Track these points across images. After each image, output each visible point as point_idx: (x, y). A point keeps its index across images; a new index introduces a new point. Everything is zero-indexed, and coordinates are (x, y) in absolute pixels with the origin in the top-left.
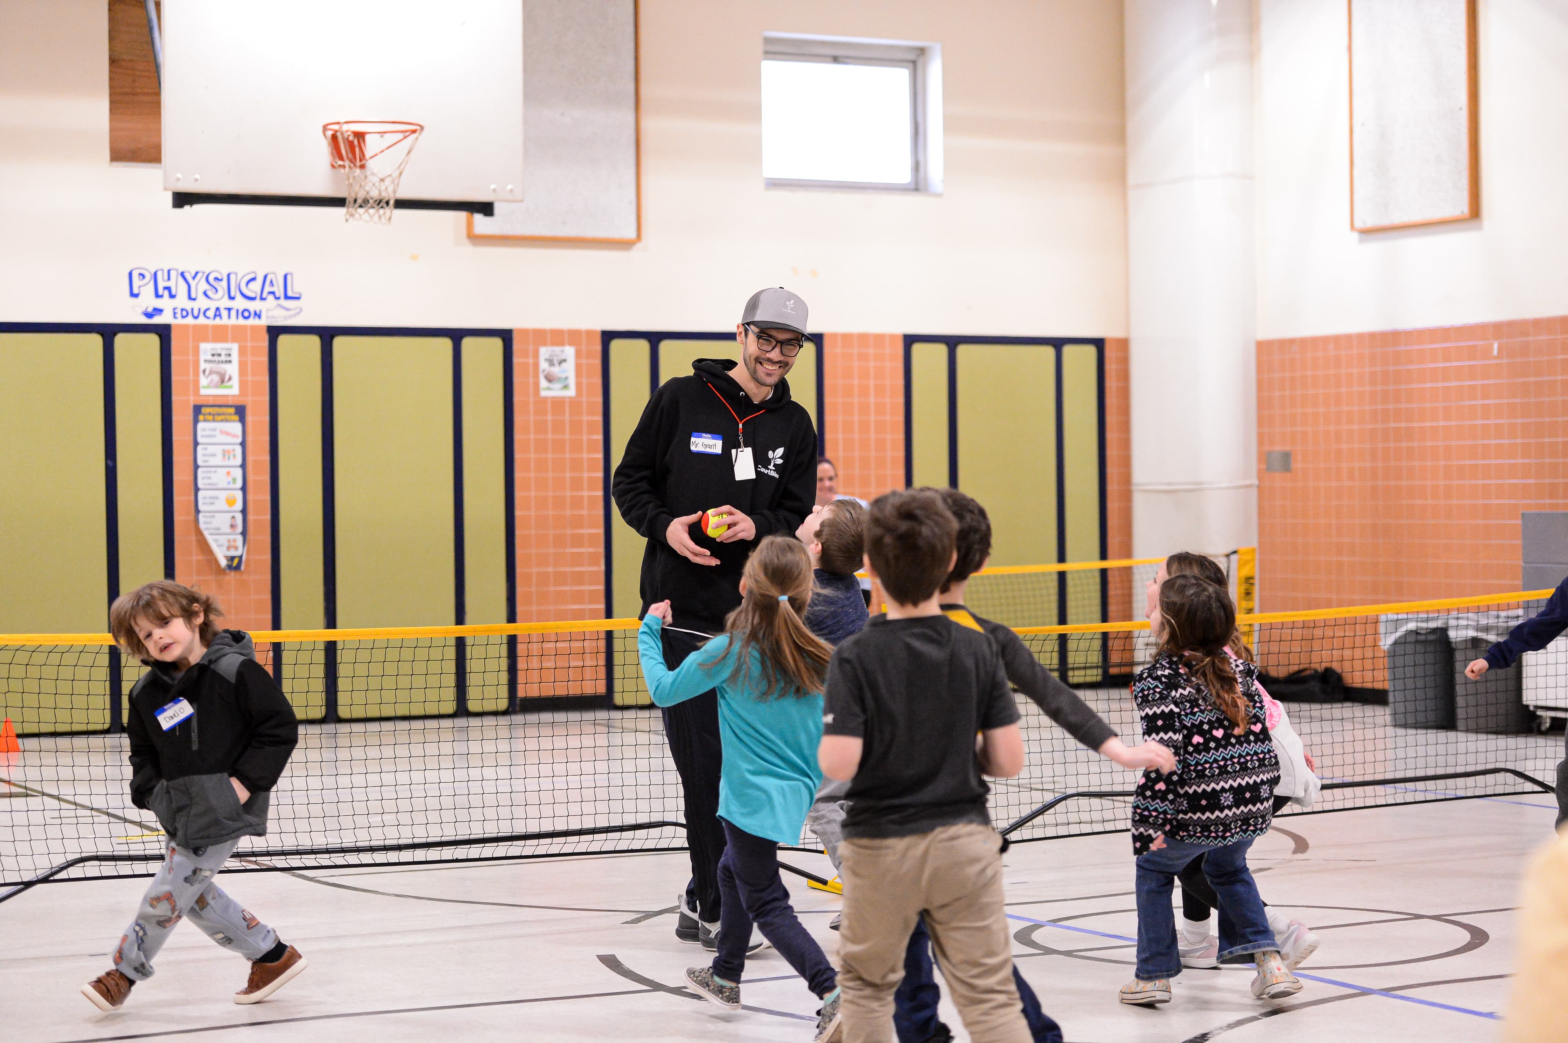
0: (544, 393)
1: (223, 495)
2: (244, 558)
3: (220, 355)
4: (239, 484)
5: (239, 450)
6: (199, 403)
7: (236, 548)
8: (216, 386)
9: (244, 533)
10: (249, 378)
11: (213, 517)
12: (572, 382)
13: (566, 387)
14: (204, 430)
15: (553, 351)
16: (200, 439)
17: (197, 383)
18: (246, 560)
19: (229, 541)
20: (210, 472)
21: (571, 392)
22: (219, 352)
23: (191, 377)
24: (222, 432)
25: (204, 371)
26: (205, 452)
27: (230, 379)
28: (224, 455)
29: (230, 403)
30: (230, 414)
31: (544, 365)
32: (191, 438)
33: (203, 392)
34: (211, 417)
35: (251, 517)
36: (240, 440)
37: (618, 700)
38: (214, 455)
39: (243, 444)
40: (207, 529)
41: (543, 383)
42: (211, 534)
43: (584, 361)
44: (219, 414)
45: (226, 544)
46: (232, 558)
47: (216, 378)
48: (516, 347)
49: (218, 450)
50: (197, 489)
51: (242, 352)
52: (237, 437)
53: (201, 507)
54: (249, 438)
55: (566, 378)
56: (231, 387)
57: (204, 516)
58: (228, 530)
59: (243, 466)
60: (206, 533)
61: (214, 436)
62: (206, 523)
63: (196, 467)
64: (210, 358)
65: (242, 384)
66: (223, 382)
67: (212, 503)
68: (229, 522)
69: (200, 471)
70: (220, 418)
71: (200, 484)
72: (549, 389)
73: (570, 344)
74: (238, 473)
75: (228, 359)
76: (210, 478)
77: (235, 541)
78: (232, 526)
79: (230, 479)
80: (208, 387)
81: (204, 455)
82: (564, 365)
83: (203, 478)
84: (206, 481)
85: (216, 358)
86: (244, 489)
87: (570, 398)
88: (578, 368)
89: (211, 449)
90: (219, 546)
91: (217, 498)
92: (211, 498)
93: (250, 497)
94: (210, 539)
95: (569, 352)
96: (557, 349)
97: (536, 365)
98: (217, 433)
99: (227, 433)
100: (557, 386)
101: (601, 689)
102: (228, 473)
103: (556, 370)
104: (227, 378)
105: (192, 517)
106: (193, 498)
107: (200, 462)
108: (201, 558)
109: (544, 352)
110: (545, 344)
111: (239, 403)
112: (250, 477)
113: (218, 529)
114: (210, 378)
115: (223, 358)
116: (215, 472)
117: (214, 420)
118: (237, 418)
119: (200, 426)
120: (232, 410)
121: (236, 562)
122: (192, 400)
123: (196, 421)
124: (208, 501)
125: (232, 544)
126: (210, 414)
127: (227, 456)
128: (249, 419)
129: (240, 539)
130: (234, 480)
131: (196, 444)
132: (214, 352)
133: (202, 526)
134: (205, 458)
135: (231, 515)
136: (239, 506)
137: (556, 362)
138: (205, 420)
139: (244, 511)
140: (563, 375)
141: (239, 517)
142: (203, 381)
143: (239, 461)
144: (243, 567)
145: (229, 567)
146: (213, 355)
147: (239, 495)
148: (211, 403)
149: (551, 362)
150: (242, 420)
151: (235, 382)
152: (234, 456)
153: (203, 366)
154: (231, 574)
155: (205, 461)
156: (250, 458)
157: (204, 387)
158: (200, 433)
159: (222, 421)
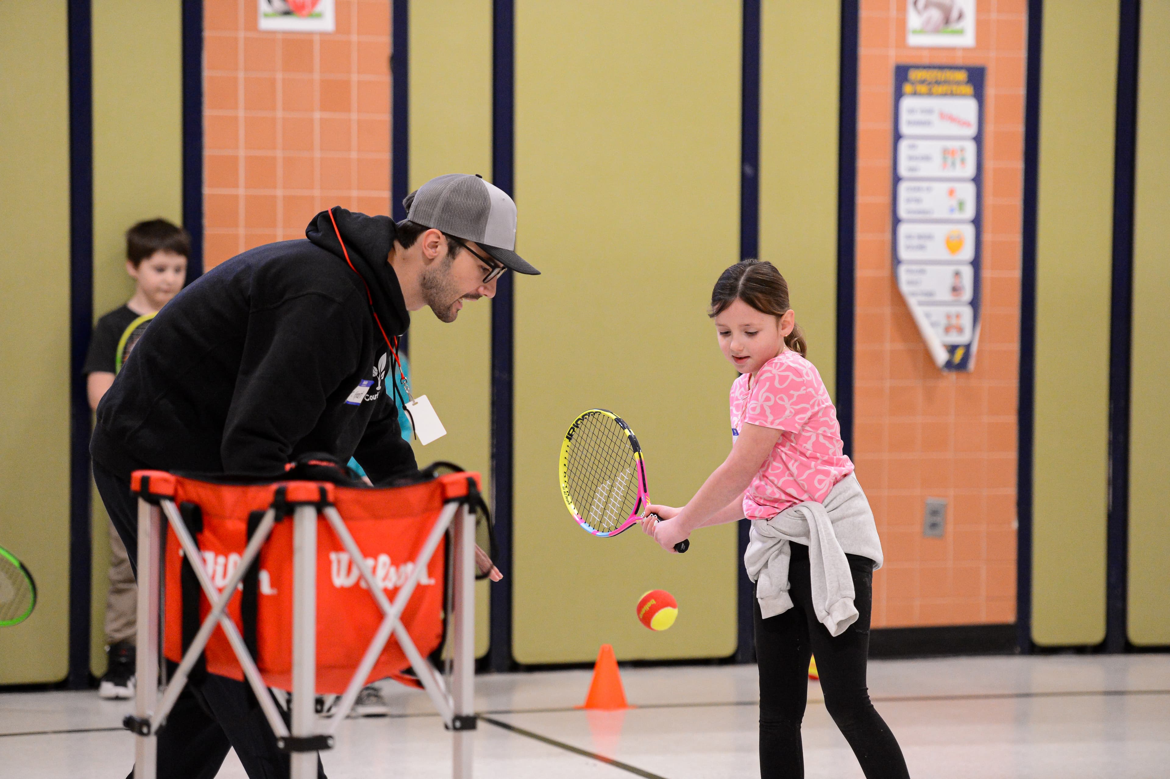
1: (940, 231)
2: (974, 349)
4: (970, 212)
5: (971, 148)
6: (905, 60)
7: (960, 330)
8: (936, 31)
9: (975, 304)
10: (994, 16)
11: (922, 272)
14: (911, 111)
16: (904, 129)
17: (902, 24)
18: (980, 351)
19: (948, 317)
20: (919, 189)
23: (893, 13)
24: (943, 116)
25: (915, 2)
26: (912, 153)
27: (960, 16)
28: (945, 159)
29: (959, 62)
30: (958, 83)
32: (888, 126)
33: (913, 40)
34: (923, 89)
35: (987, 274)
36: (972, 131)
38: (927, 158)
39: (979, 139)
40: (914, 294)
42: (921, 304)
44: (938, 83)
45: (943, 322)
46: (952, 349)
47: (935, 15)
49: (934, 148)
50: (896, 221)
52: (967, 124)
53: (903, 253)
54: (990, 128)
56: (960, 32)
57: (909, 271)
58: (948, 296)
59: (978, 180)
60: (913, 302)
61: (927, 123)
62: (910, 283)
63: (896, 179)
65: (981, 26)
66: (947, 21)
67: (922, 247)
68: (949, 281)
69: (903, 188)
70: (940, 89)
71: (903, 211)
74: (968, 191)
76: (918, 201)
77: (958, 316)
78: (955, 290)
79: (954, 203)
80: (922, 31)
81: (911, 158)
83: (909, 200)
84: (913, 206)
86: (977, 222)
89: (923, 147)
90: (934, 325)
91: (929, 237)
92: (920, 237)
93: (987, 237)
94: (919, 312)
98: (934, 118)
99: (952, 119)
102: (951, 192)
104: (955, 14)
105: (886, 273)
106: (888, 236)
107: (903, 171)
108: (899, 346)
111: (975, 61)
112: (989, 200)
113: (930, 294)
114: (926, 15)
116: (929, 189)
117: (930, 94)
118: (969, 89)
119: (907, 103)
120: (962, 76)
121: (959, 354)
122: (894, 56)
123: (899, 95)
124: (915, 242)
125: (954, 321)
126: (923, 82)
127: (949, 161)
128: (991, 91)
129: (967, 312)
130: (961, 205)
131: (897, 137)
133: (905, 288)
134: (913, 164)
135: (953, 268)
136: (968, 252)
138: (915, 94)
139: (976, 264)
141: (968, 273)
142: (914, 20)
143: (970, 170)
144: (972, 365)
145: (949, 365)
147: (968, 232)
148: (926, 61)
150: (979, 95)
151: (969, 23)
152: (963, 161)
154: (953, 376)
155: (912, 169)
156: (989, 165)
157: (915, 32)
158: (904, 117)
159: (945, 95)
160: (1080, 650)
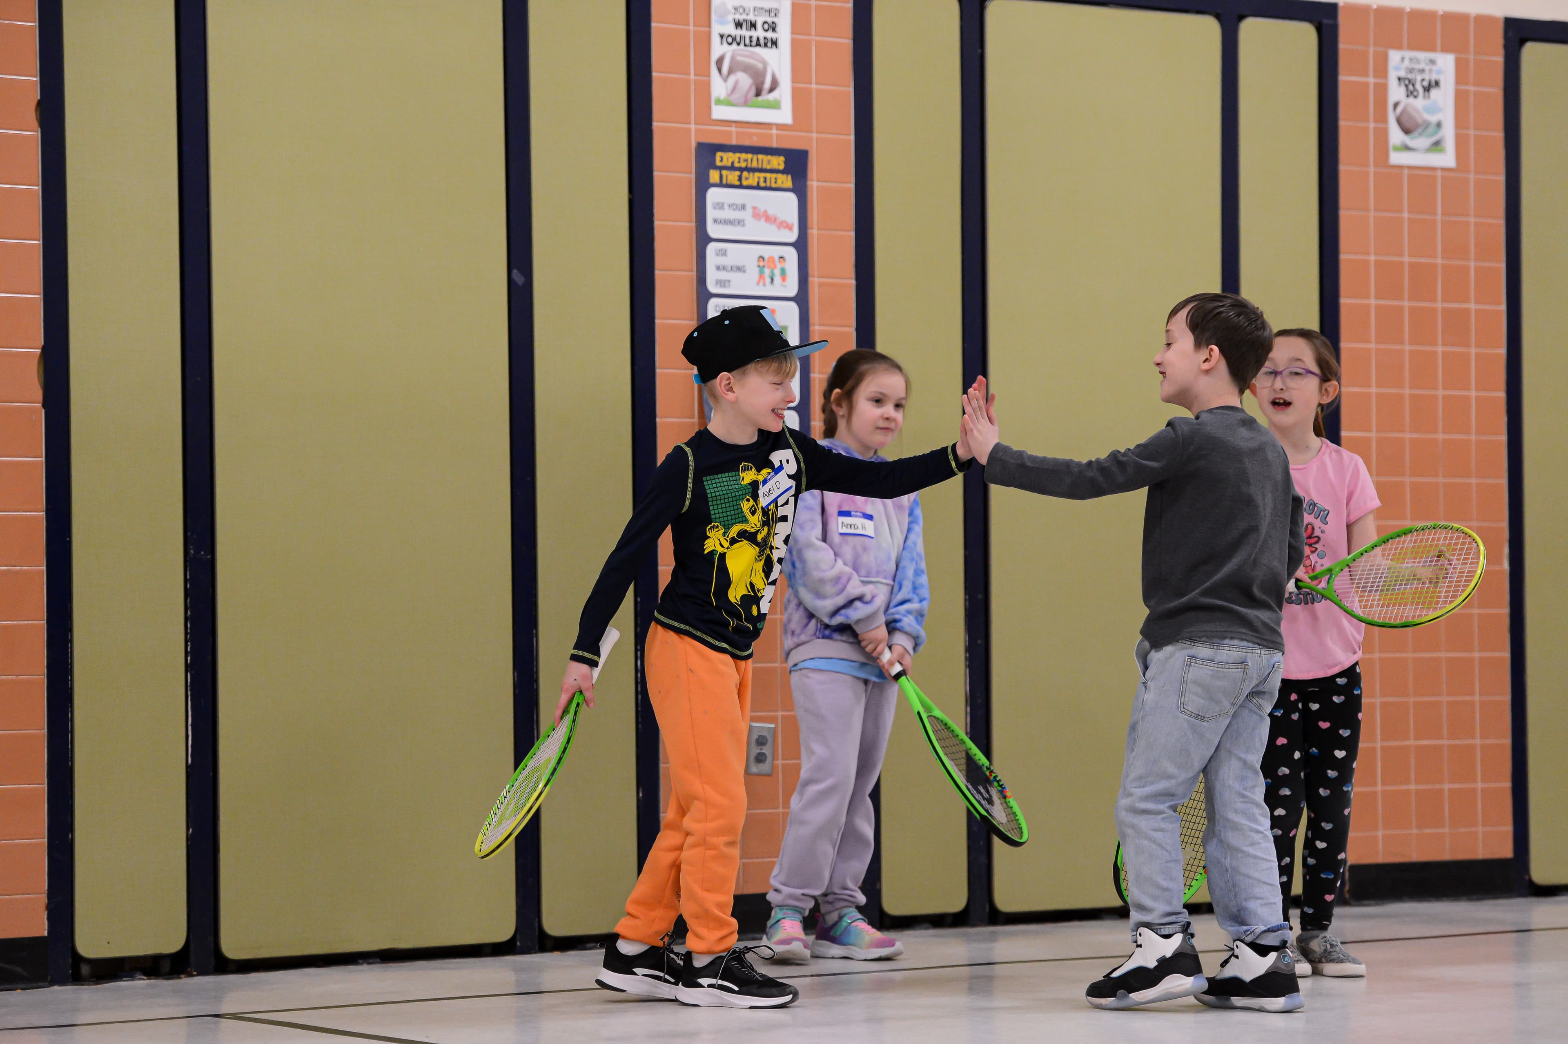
0: (1396, 158)
3: (753, 25)
5: (791, 257)
6: (709, 139)
8: (746, 103)
10: (814, 86)
12: (1448, 133)
13: (1437, 145)
14: (720, 206)
15: (1413, 60)
16: (713, 230)
17: (704, 91)
21: (1447, 159)
22: (751, 17)
23: (693, 75)
24: (757, 214)
25: (720, 62)
26: (722, 261)
27: (774, 85)
29: (775, 144)
30: (774, 171)
31: (1396, 93)
32: (694, 224)
33: (719, 112)
34: (732, 177)
36: (793, 236)
37: (1539, 874)
38: (740, 269)
39: (801, 245)
41: (1396, 135)
43: (1472, 88)
44: (751, 170)
47: (745, 81)
48: (1345, 46)
49: (747, 255)
51: (799, 20)
52: (785, 226)
54: (813, 233)
55: (1439, 125)
56: (775, 105)
59: (801, 299)
61: (740, 223)
63: (703, 296)
64: (731, 29)
65: (800, 99)
66: (759, 91)
69: (713, 305)
70: (752, 179)
72: (1407, 148)
73: (1446, 48)
74: (791, 315)
75: (770, 35)
80: (728, 102)
81: (721, 268)
82: (1434, 92)
85: (744, 32)
87: (1446, 171)
88: (1460, 98)
89: (735, 254)
95: (1445, 64)
96: (1422, 57)
97: (1382, 90)
98: (746, 215)
99: (768, 219)
100: (1420, 142)
101: (1505, 850)
103: (1418, 105)
104: (767, 84)
107: (711, 285)
109: (1397, 61)
110: (1398, 45)
111: (793, 143)
112: (815, 327)
114: (732, 79)
115: (760, 33)
117: (740, 184)
118: (786, 181)
119: (713, 195)
120: (778, 162)
122: (695, 133)
123: (702, 186)
126: (732, 168)
128: (814, 184)
131: (703, 239)
132: (741, 17)
134: (723, 275)
137: (1419, 87)
138: (721, 185)
139: (803, 409)
140: (1433, 119)
142: (719, 87)
143: (792, 286)
146: (739, 25)
148: (735, 140)
149: (1408, 83)
150: (800, 190)
151: (784, 93)
152: (784, 274)
153: (718, 49)
155: (721, 283)
156: (814, 281)
157: (719, 102)
158: (711, 214)
159: (758, 187)
160: (938, 921)
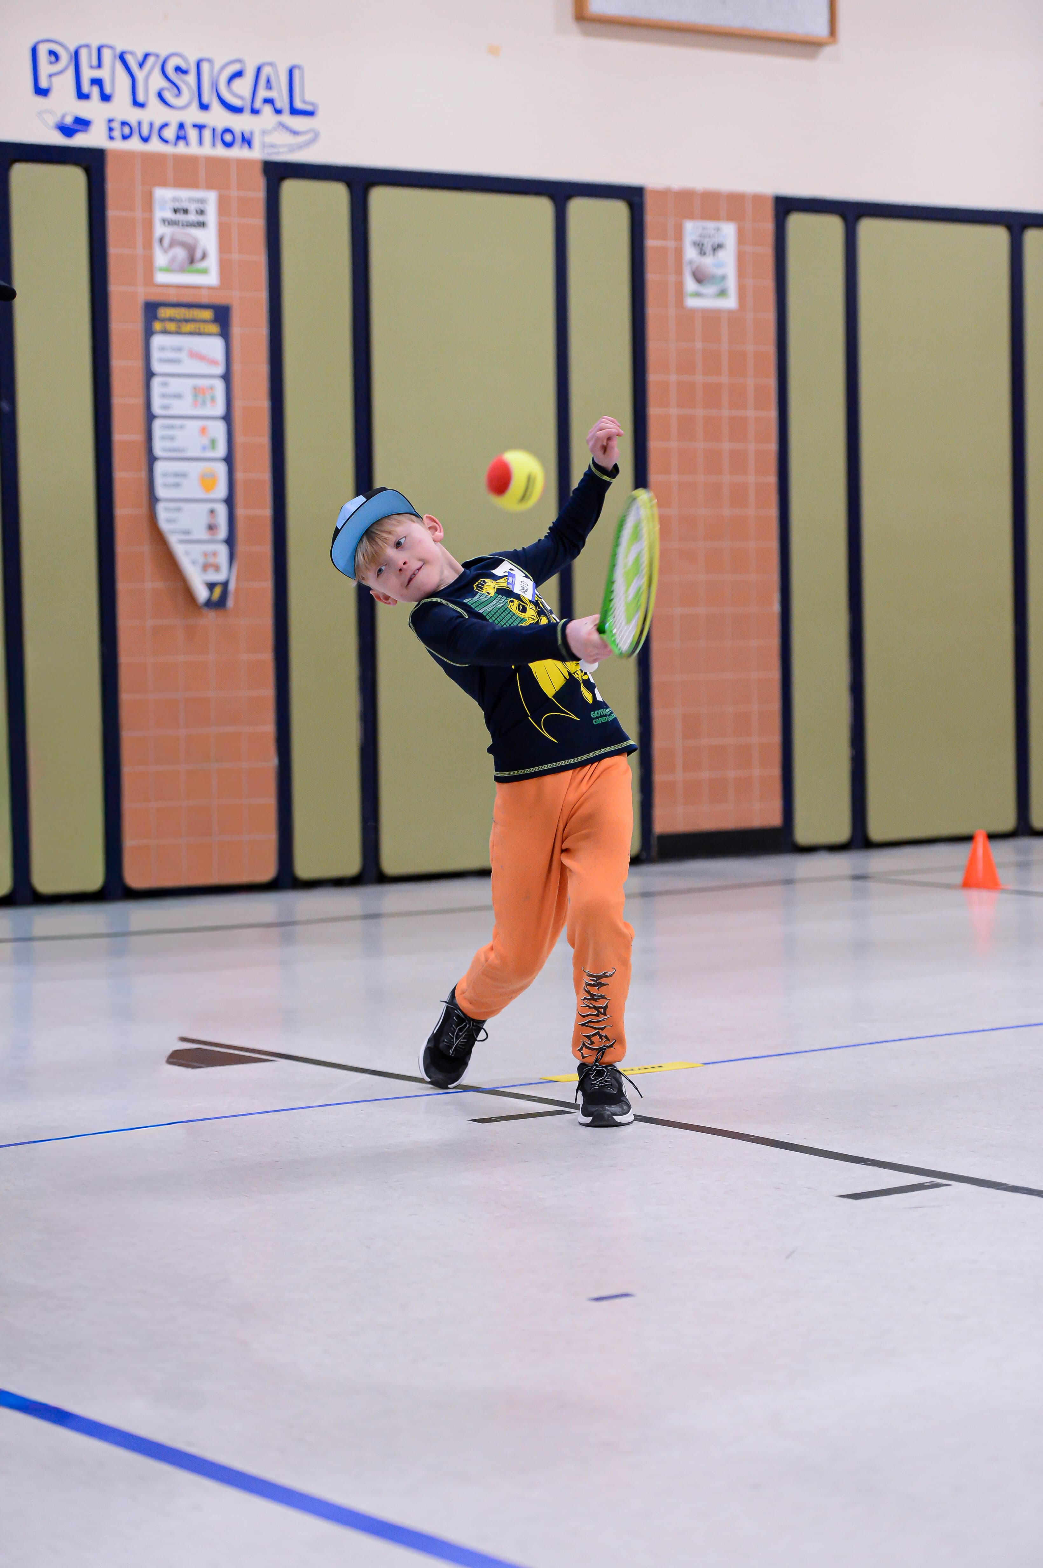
0: (692, 303)
1: (195, 469)
2: (232, 586)
3: (186, 211)
4: (221, 450)
5: (219, 387)
6: (153, 298)
7: (217, 568)
8: (182, 270)
9: (230, 541)
10: (235, 256)
11: (179, 510)
12: (732, 284)
13: (723, 293)
14: (162, 349)
15: (704, 228)
16: (156, 367)
17: (149, 262)
18: (237, 589)
19: (205, 555)
20: (171, 427)
21: (730, 303)
22: (185, 205)
23: (140, 251)
24: (192, 354)
25: (161, 240)
26: (164, 390)
27: (204, 256)
28: (196, 396)
29: (205, 300)
30: (204, 321)
31: (690, 253)
32: (139, 364)
33: (161, 278)
34: (172, 326)
35: (241, 512)
36: (220, 370)
37: (802, 836)
38: (178, 396)
39: (227, 378)
40: (173, 532)
41: (690, 285)
42: (182, 542)
43: (749, 249)
44: (187, 321)
45: (201, 560)
46: (211, 586)
47: (180, 253)
48: (651, 218)
49: (184, 386)
50: (152, 459)
51: (223, 207)
52: (214, 362)
53: (161, 492)
54: (237, 367)
55: (724, 277)
56: (205, 271)
57: (167, 509)
58: (204, 535)
59: (228, 418)
60: (173, 540)
61: (178, 361)
62: (169, 521)
63: (150, 417)
64: (169, 215)
65: (224, 266)
66: (192, 261)
67: (177, 485)
68: (205, 520)
69: (157, 424)
70: (190, 327)
71: (158, 451)
72: (698, 295)
73: (730, 218)
74: (219, 430)
75: (201, 218)
76: (172, 438)
77: (215, 554)
78: (211, 528)
79: (206, 441)
80: (168, 270)
81: (164, 396)
82: (721, 254)
83: (163, 438)
84: (168, 444)
85: (180, 217)
86: (229, 460)
87: (730, 312)
88: (741, 258)
89: (175, 385)
90: (194, 563)
91: (184, 475)
92: (177, 475)
93: (239, 476)
94: (180, 550)
95: (728, 231)
96: (711, 225)
97: (679, 252)
98: (183, 355)
99: (201, 356)
100: (709, 289)
101: (775, 819)
102: (203, 430)
103: (708, 261)
104: (198, 255)
105: (144, 511)
106: (144, 474)
107: (156, 409)
108: (160, 585)
109: (692, 229)
110: (691, 217)
111: (220, 299)
112: (239, 439)
113: (187, 532)
114: (171, 253)
115: (192, 217)
116: (182, 427)
117: (178, 333)
118: (215, 328)
119: (157, 341)
120: (208, 314)
121: (218, 591)
122: (142, 294)
123: (149, 333)
124: (172, 480)
125: (211, 560)
126: (171, 320)
127: (200, 399)
128: (236, 330)
129: (223, 551)
130: (213, 443)
131: (149, 374)
132: (177, 205)
133: (164, 525)
134: (166, 401)
135: (209, 506)
136: (221, 491)
137: (708, 249)
138: (165, 332)
139: (230, 501)
140: (719, 272)
141: (222, 511)
142: (161, 258)
143: (219, 409)
144: (230, 602)
145: (209, 604)
146: (176, 211)
147: (221, 469)
148: (173, 299)
149: (700, 247)
150: (225, 334)
151: (212, 262)
152: (213, 400)
153: (159, 230)
154: (211, 616)
155: (165, 407)
156: (238, 404)
157: (162, 270)
158: (155, 355)
159: (191, 333)
160: (339, 883)
